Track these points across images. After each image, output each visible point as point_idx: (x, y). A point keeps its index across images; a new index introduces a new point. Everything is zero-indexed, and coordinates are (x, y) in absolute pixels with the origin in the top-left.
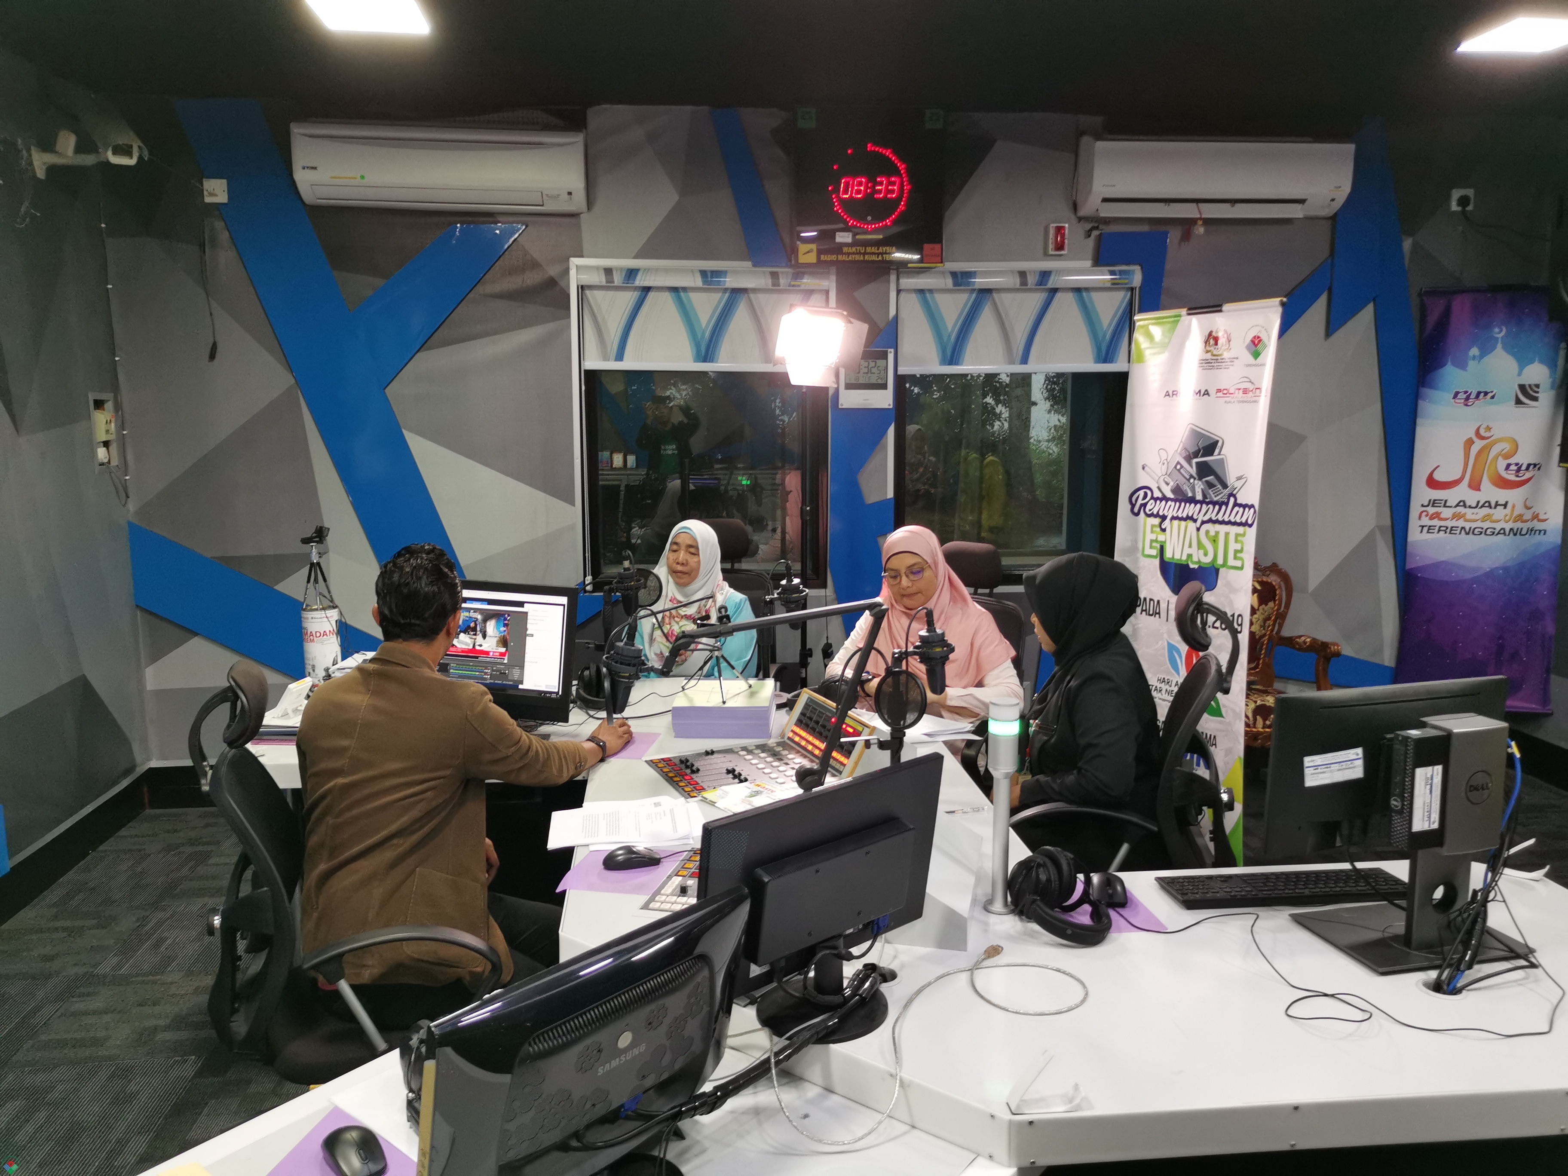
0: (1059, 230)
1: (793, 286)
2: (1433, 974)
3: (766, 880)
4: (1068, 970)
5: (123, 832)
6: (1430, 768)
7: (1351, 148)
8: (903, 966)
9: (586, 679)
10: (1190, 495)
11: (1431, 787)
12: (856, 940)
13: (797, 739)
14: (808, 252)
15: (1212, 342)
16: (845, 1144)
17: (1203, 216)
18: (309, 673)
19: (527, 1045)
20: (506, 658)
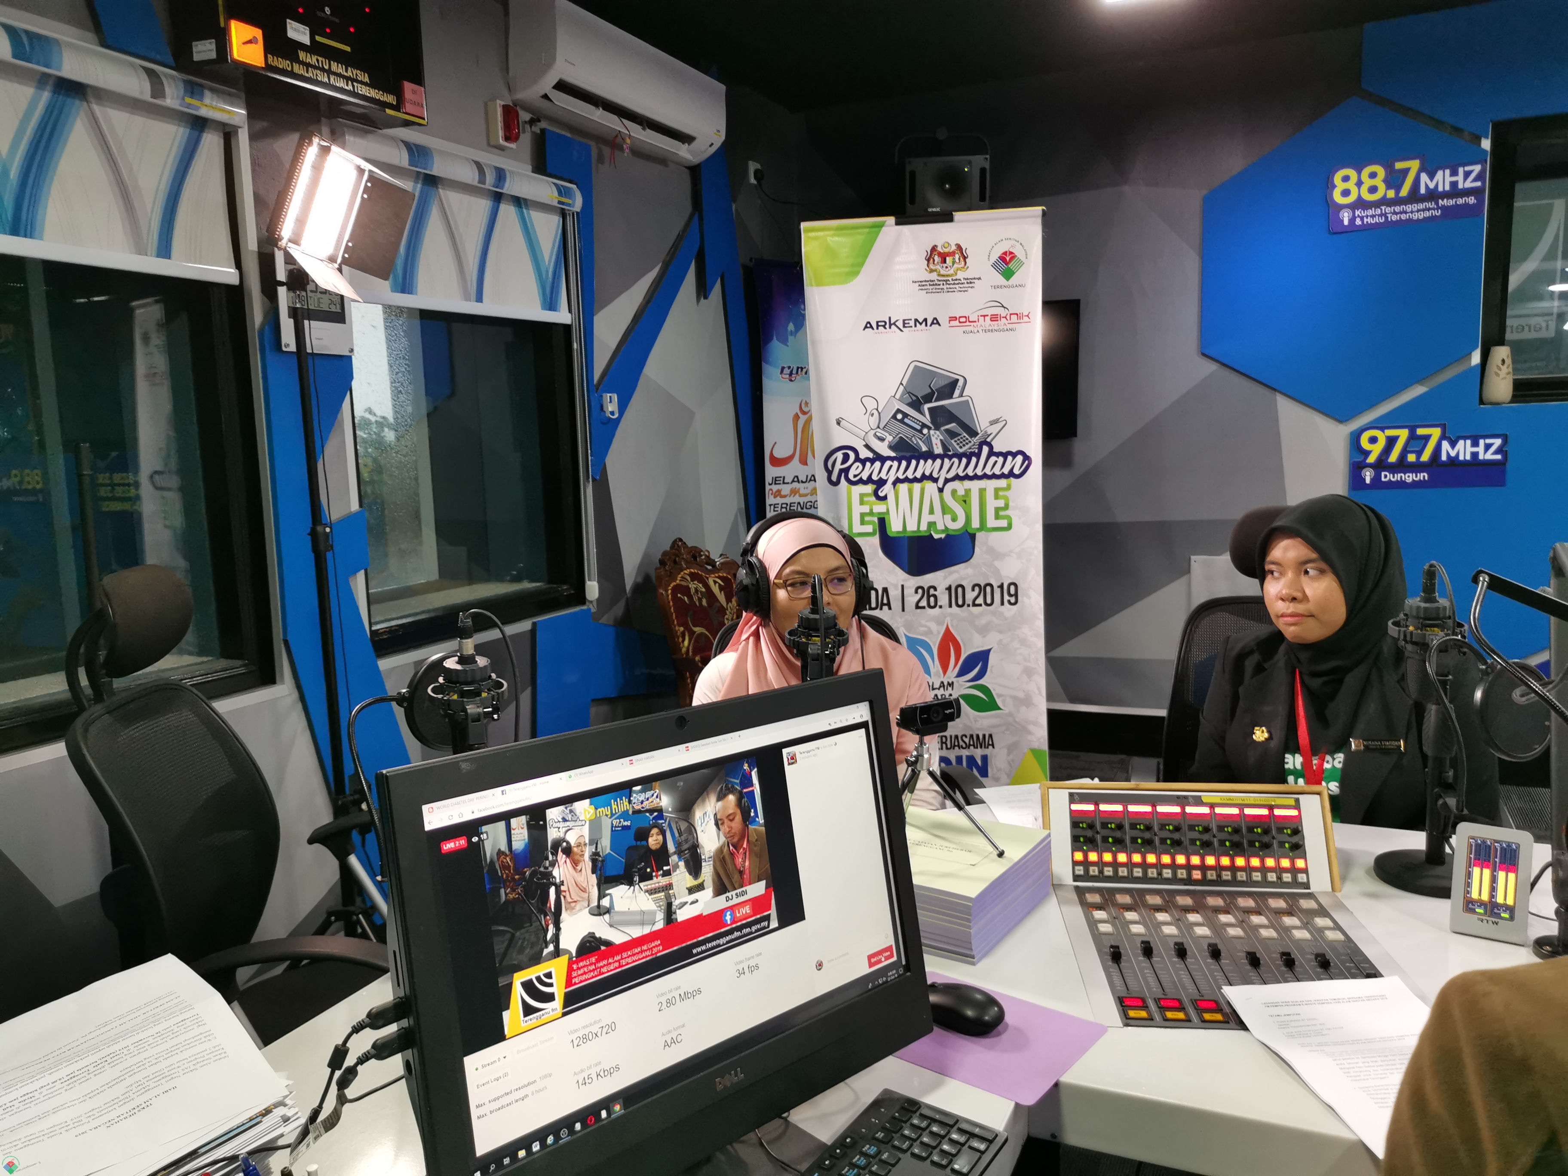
0: (508, 112)
1: (189, 106)
7: (724, 88)
10: (924, 448)
14: (250, 42)
15: (937, 258)
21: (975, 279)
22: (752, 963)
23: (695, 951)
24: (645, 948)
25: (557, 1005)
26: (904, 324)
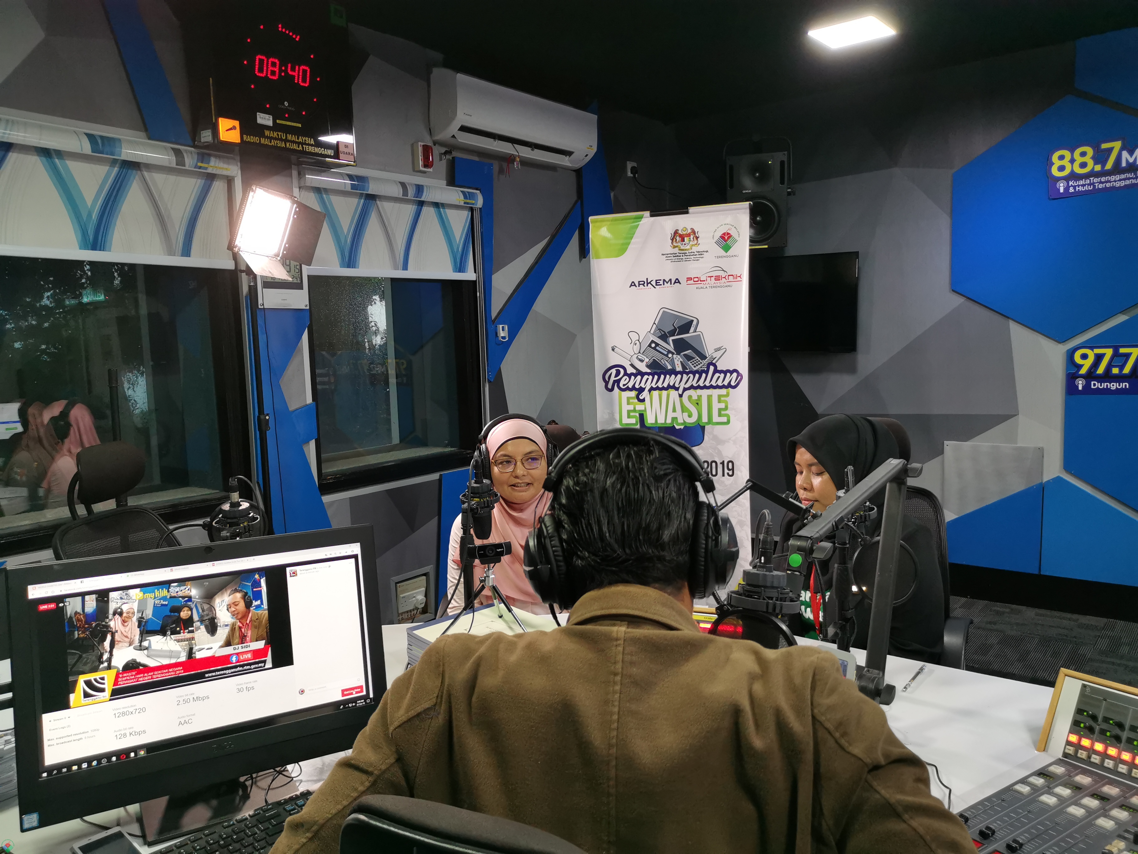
0: (427, 149)
7: (595, 118)
10: (669, 367)
14: (231, 129)
15: (678, 238)
17: (519, 155)
21: (704, 252)
22: (249, 685)
23: (207, 675)
24: (171, 670)
25: (107, 694)
26: (656, 283)
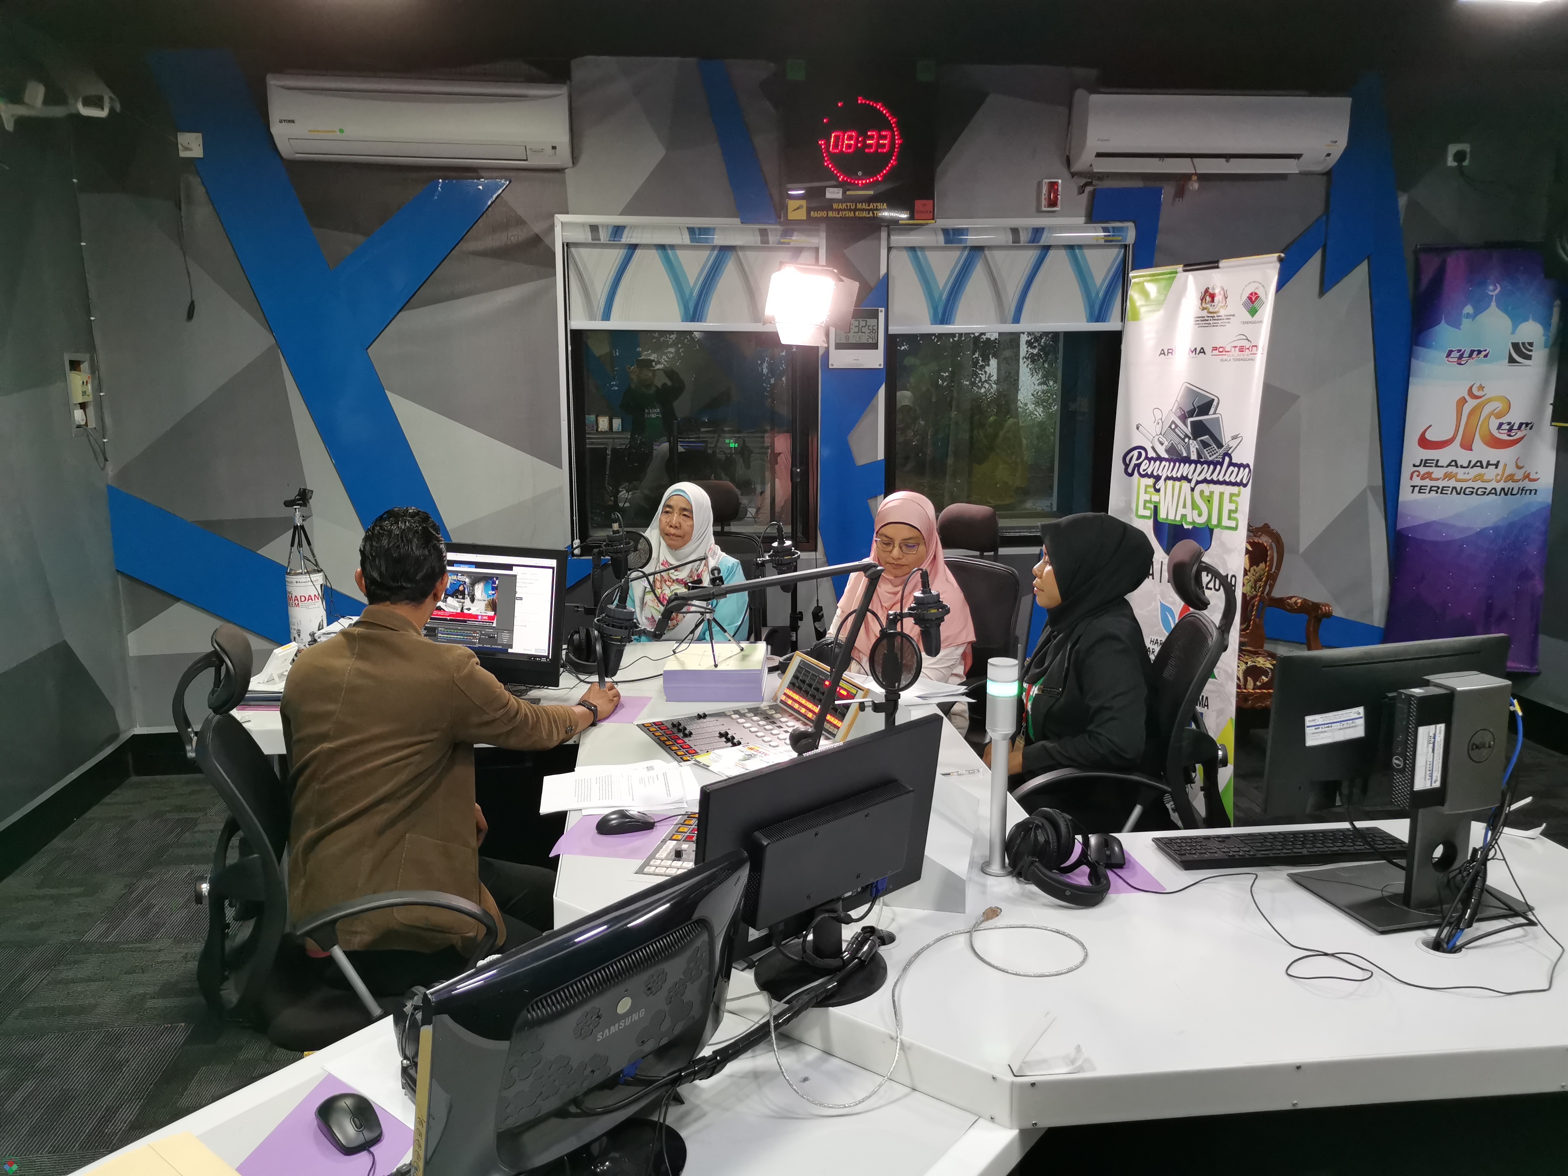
0: (1053, 186)
1: (783, 243)
2: (1432, 933)
3: (765, 843)
4: (1067, 932)
5: (107, 799)
6: (1433, 727)
7: (1346, 102)
8: (901, 929)
9: (576, 642)
10: (1185, 454)
11: (1434, 746)
12: (855, 903)
13: (790, 702)
14: (798, 208)
15: (1208, 299)
16: (846, 1107)
17: (1198, 172)
18: (295, 638)
19: (525, 1011)
20: (495, 622)
21: (1231, 315)
